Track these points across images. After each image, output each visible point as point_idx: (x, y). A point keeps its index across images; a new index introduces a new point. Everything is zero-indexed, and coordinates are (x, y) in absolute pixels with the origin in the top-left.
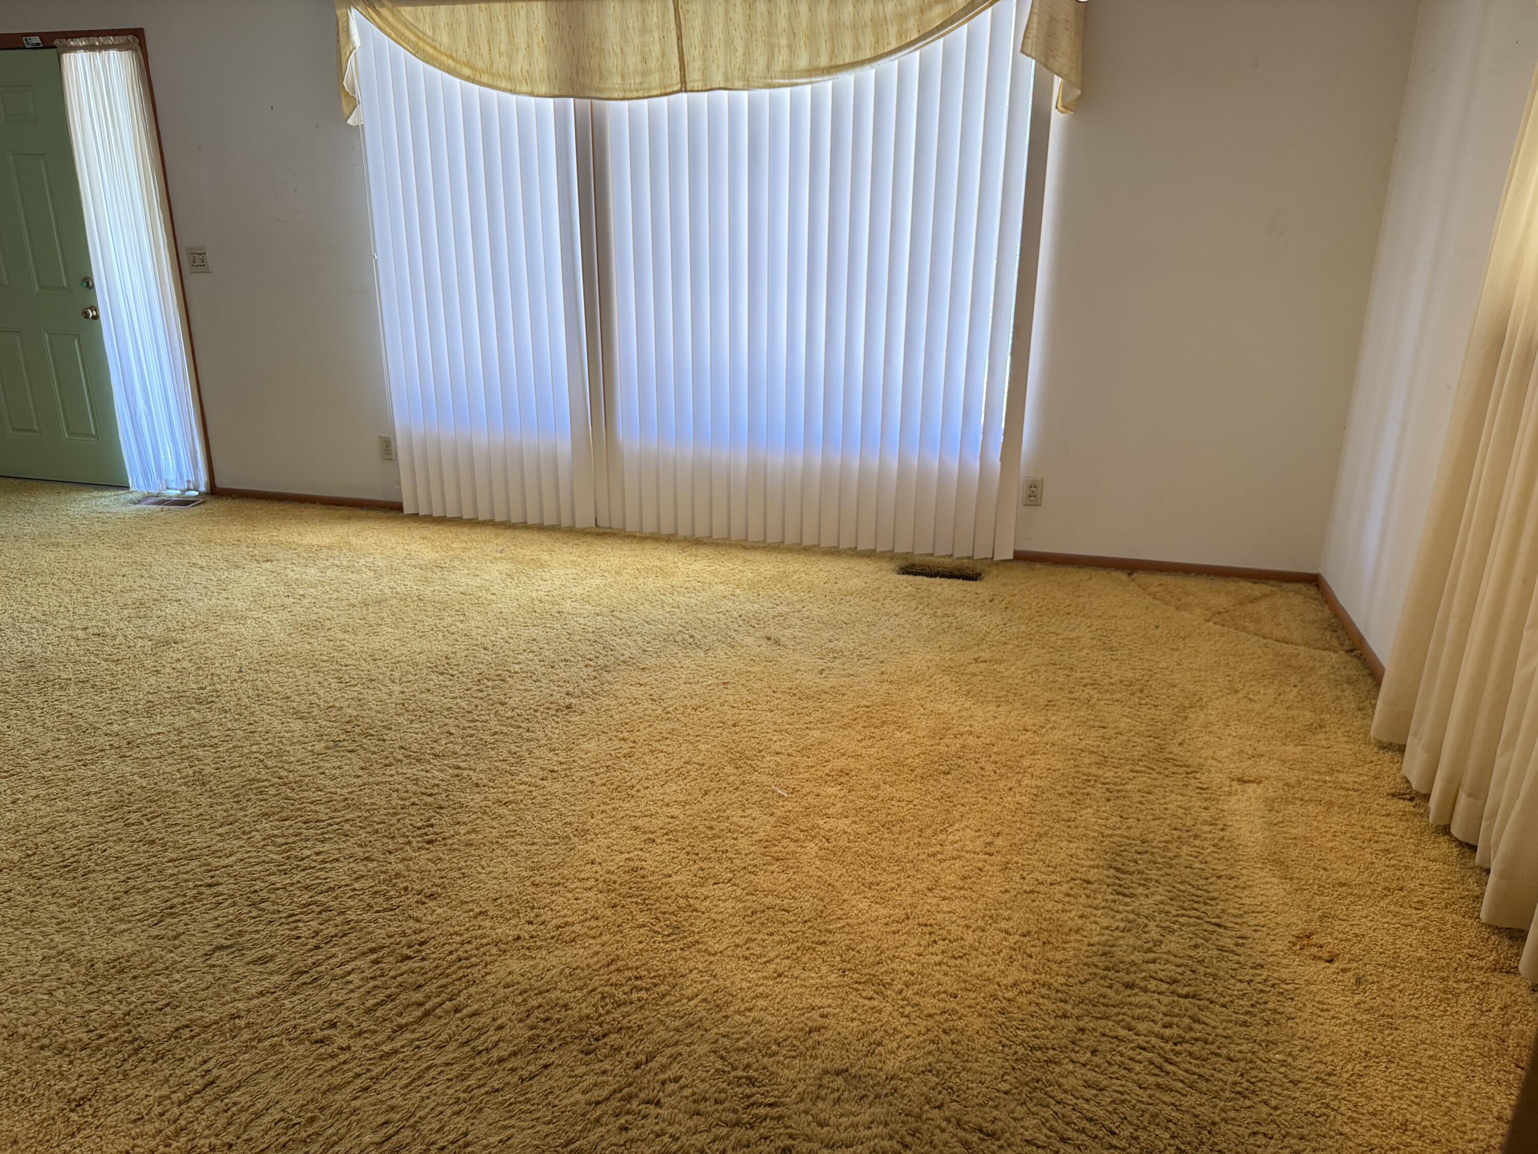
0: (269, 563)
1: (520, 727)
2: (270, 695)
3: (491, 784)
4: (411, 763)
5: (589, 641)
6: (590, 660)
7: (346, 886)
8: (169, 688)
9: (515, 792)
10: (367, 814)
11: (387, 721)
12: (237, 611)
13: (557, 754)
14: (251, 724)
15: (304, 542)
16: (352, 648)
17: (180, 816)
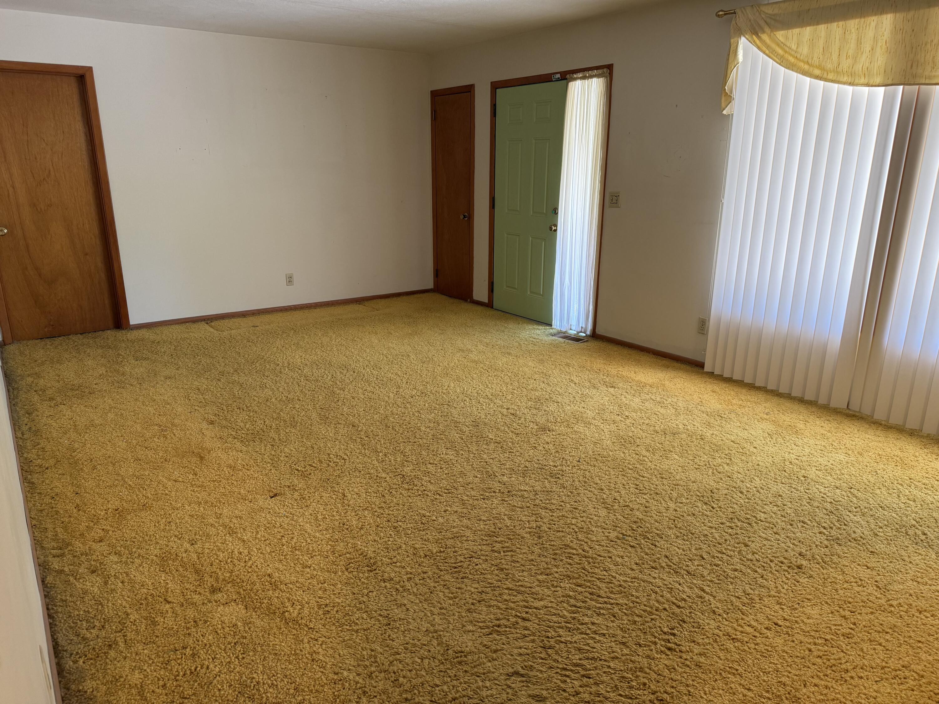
0: (613, 389)
1: (756, 572)
2: (592, 484)
3: (725, 616)
4: (670, 572)
5: (827, 510)
6: (825, 528)
7: (605, 661)
8: (538, 460)
9: (742, 632)
10: (631, 605)
11: (661, 530)
12: (587, 418)
13: (783, 609)
14: (576, 502)
15: (637, 379)
16: (649, 464)
17: (521, 556)
